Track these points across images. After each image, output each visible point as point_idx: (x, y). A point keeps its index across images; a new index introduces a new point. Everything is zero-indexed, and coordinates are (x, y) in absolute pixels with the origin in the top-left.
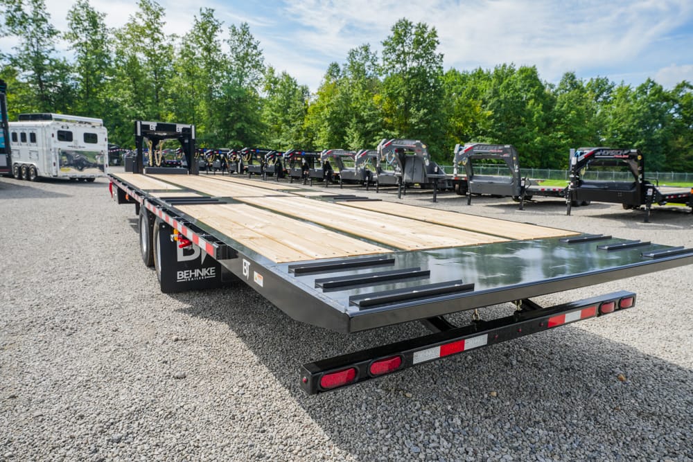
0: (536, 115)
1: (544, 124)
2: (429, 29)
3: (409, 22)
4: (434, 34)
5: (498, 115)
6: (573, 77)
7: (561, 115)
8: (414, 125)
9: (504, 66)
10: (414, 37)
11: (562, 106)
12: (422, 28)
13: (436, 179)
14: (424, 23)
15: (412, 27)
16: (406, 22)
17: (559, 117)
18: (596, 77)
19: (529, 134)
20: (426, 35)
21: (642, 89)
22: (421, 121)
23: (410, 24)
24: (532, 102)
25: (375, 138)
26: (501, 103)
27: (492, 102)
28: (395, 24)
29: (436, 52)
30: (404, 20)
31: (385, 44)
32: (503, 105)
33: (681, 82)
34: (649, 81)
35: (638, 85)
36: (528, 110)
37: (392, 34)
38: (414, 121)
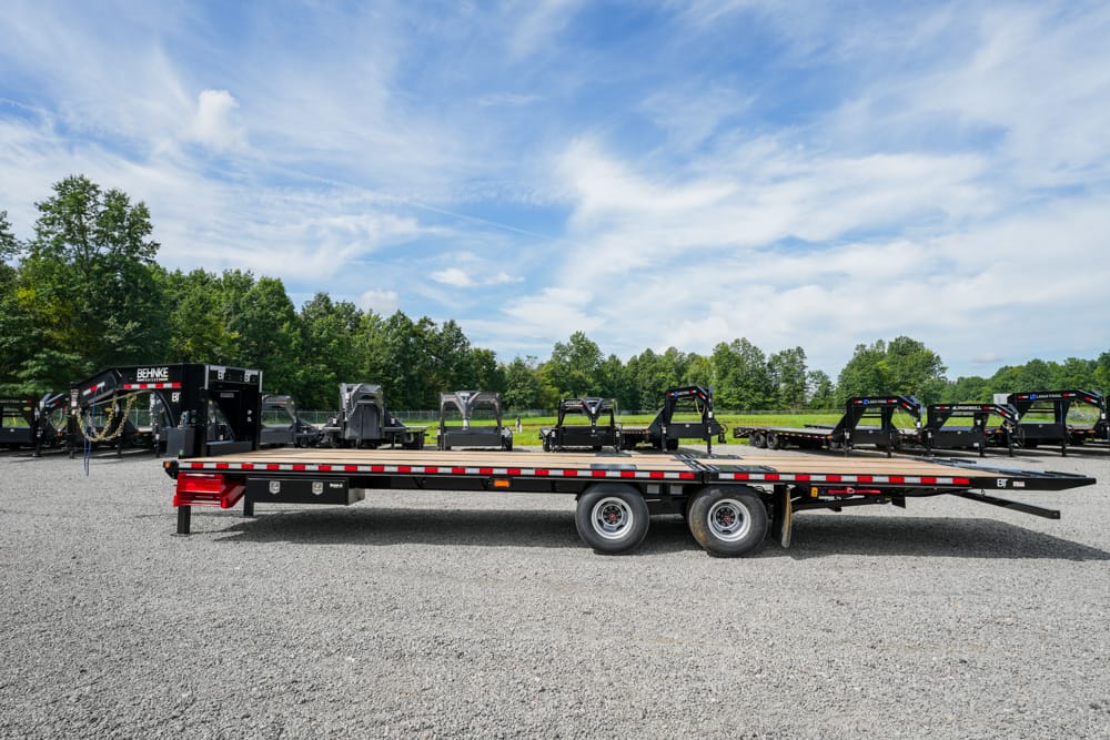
0: (295, 342)
1: (304, 354)
2: (133, 203)
3: (91, 183)
4: (143, 211)
5: (245, 339)
6: (328, 300)
7: (322, 344)
8: (115, 346)
9: (238, 272)
10: (101, 209)
11: (321, 333)
12: (117, 200)
13: (393, 433)
14: (123, 193)
15: (98, 192)
16: (87, 183)
17: (317, 345)
18: (341, 302)
19: (288, 366)
20: (129, 211)
21: (394, 320)
22: (129, 338)
23: (94, 187)
24: (286, 325)
25: (24, 363)
26: (247, 324)
27: (234, 319)
28: (62, 181)
29: (146, 239)
30: (81, 179)
31: (44, 208)
32: (250, 326)
33: (423, 317)
34: (399, 313)
35: (390, 317)
36: (283, 334)
37: (56, 195)
38: (114, 339)
